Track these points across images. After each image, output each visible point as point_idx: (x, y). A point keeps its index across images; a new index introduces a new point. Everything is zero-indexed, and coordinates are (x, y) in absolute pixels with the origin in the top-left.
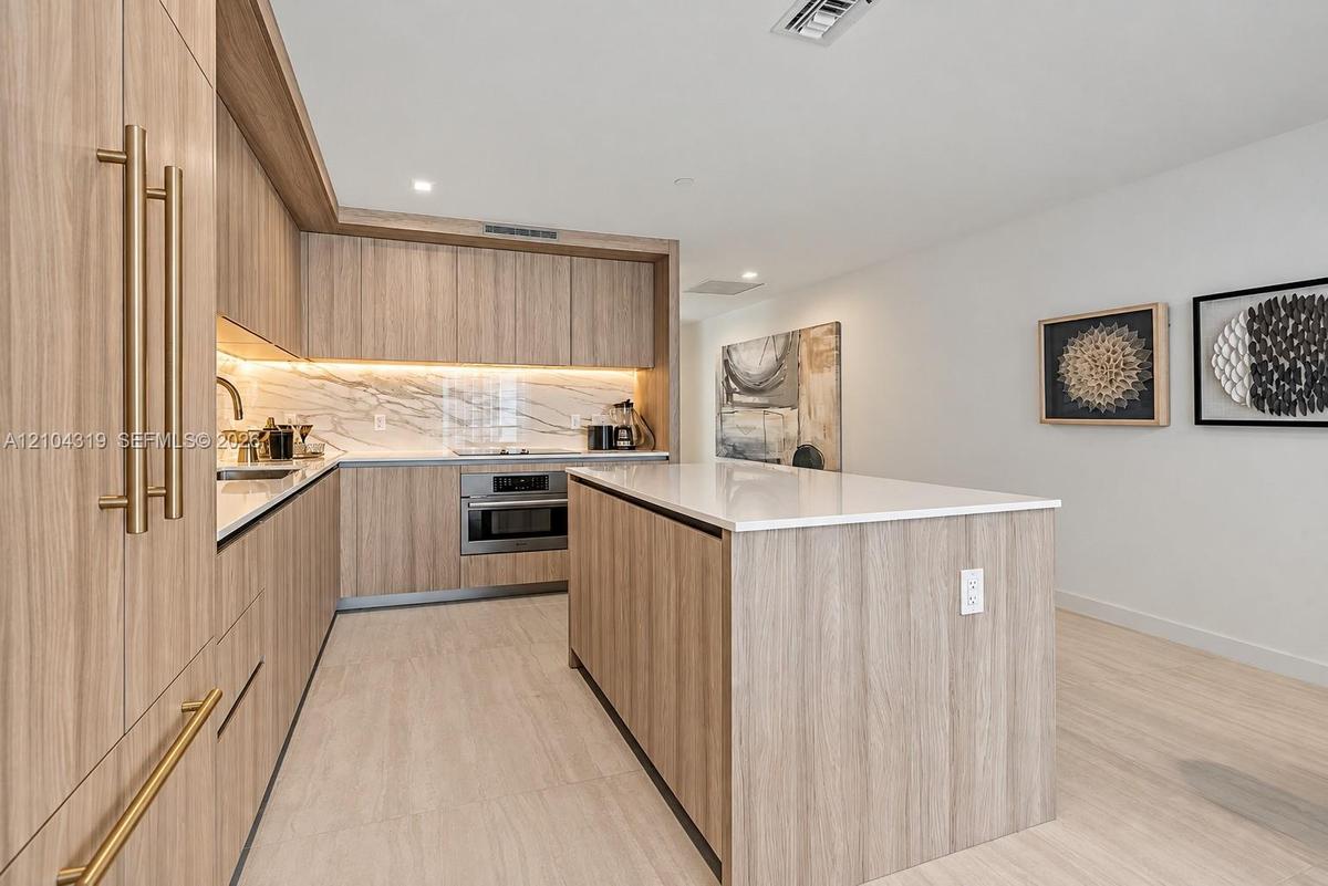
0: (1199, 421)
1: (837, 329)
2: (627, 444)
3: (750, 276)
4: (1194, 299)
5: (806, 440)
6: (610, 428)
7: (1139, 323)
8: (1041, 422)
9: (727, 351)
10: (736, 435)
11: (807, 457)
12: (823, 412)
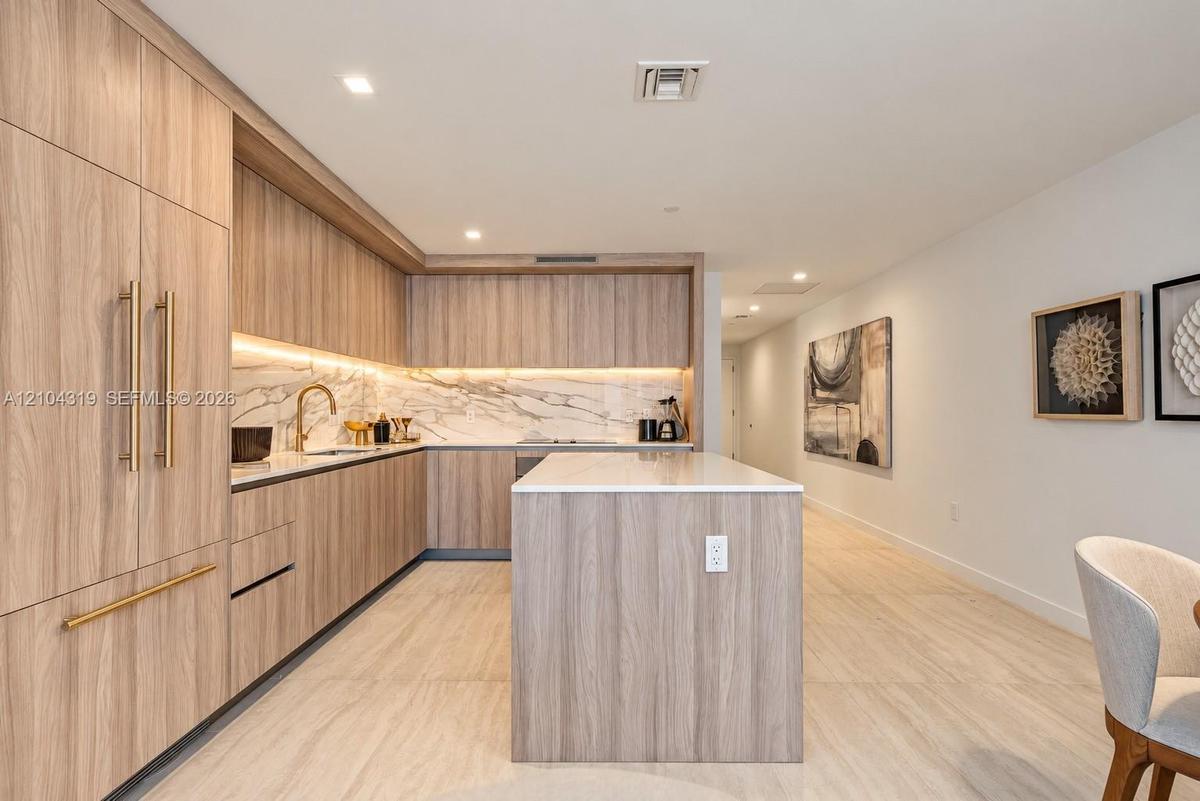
0: (1159, 416)
1: (888, 323)
2: (668, 436)
3: (800, 277)
4: (1154, 286)
5: (866, 435)
6: (653, 422)
7: (1109, 310)
8: (1035, 417)
9: (813, 345)
10: (818, 431)
11: (866, 454)
12: (878, 406)
